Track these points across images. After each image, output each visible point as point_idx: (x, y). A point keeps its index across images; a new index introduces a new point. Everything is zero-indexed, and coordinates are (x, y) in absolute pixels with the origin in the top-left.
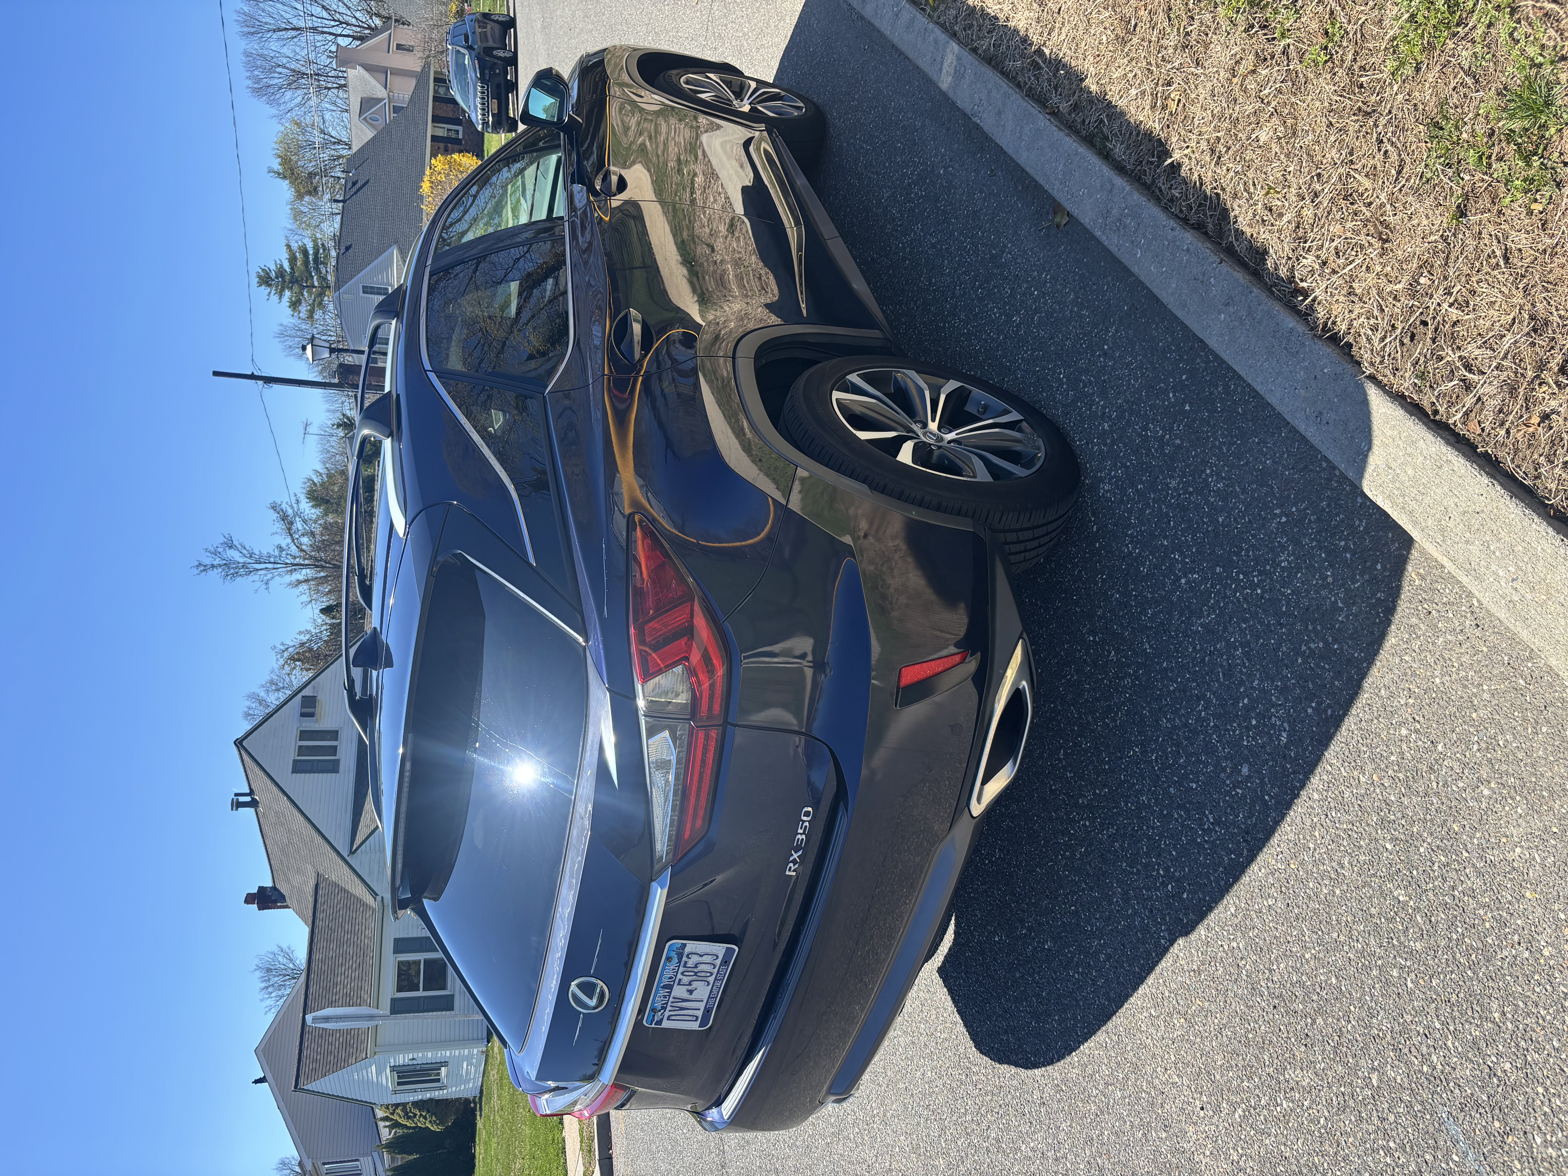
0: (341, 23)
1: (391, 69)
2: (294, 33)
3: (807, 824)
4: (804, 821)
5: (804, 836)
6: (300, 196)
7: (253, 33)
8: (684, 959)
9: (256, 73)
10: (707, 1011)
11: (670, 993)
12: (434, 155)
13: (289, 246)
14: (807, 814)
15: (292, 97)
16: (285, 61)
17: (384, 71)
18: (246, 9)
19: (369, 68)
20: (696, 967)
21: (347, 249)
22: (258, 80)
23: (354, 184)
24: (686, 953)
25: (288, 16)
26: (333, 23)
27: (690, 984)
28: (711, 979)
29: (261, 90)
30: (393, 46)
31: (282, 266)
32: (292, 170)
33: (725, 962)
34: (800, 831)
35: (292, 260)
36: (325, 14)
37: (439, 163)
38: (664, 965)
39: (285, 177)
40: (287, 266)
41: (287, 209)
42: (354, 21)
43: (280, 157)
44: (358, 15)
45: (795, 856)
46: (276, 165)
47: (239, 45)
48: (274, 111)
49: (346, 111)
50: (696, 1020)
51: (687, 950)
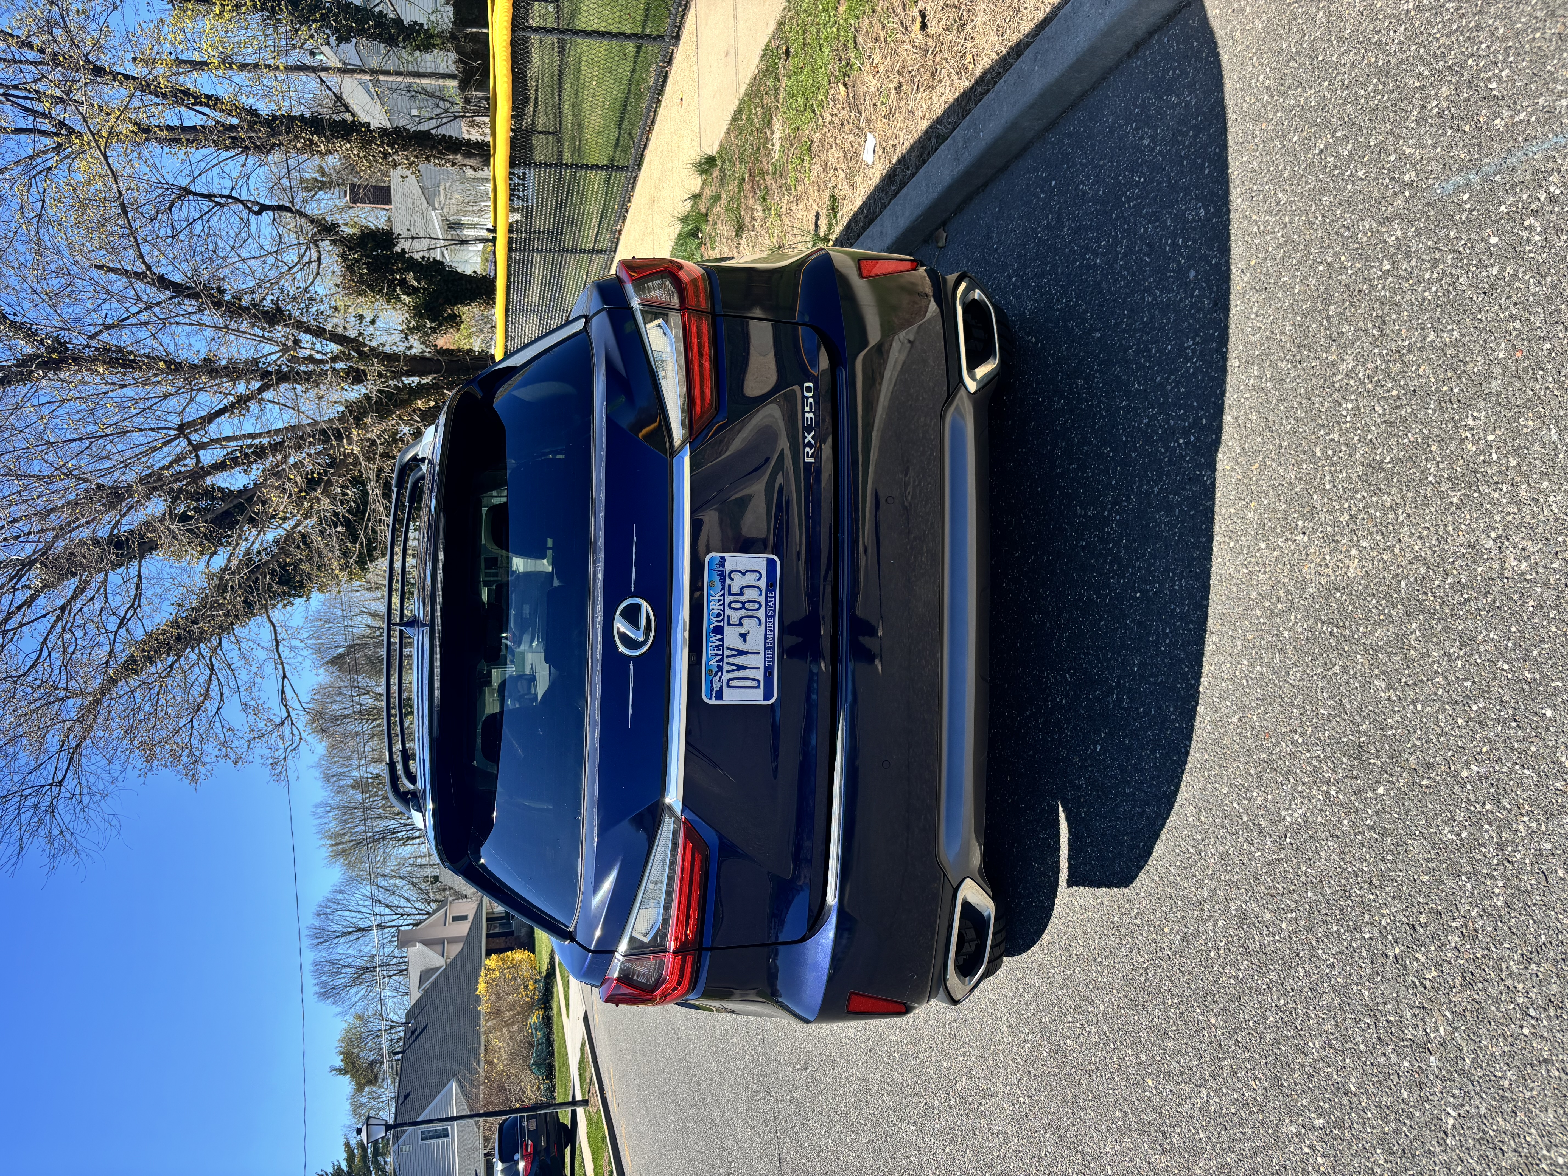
0: (402, 915)
1: (447, 939)
2: (359, 934)
3: (811, 400)
4: (808, 398)
5: (811, 415)
6: (360, 1088)
7: (321, 943)
8: (728, 582)
9: (324, 978)
10: (768, 671)
11: (722, 640)
12: (488, 954)
13: (347, 1145)
14: (809, 389)
15: (356, 993)
16: (350, 960)
17: (441, 942)
18: (316, 924)
19: (427, 943)
20: (741, 594)
21: (406, 1097)
22: (326, 985)
23: (413, 1033)
24: (727, 573)
25: (354, 920)
26: (395, 917)
27: (740, 624)
28: (761, 614)
29: (328, 993)
30: (449, 919)
31: (339, 1167)
32: (353, 1063)
33: (770, 587)
34: (807, 409)
35: (350, 1159)
36: (387, 911)
37: (492, 962)
38: (709, 595)
39: (346, 1073)
40: (344, 1166)
41: (347, 1106)
42: (415, 911)
43: (342, 1053)
44: (416, 905)
45: (809, 438)
46: (338, 1062)
47: (310, 956)
48: (339, 1009)
49: (407, 994)
50: (758, 687)
51: (728, 567)
